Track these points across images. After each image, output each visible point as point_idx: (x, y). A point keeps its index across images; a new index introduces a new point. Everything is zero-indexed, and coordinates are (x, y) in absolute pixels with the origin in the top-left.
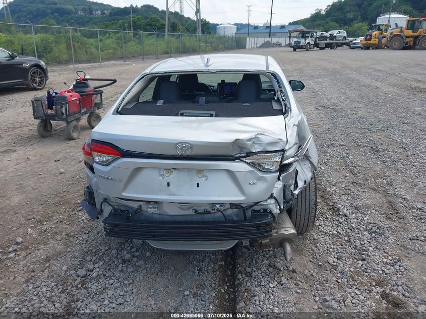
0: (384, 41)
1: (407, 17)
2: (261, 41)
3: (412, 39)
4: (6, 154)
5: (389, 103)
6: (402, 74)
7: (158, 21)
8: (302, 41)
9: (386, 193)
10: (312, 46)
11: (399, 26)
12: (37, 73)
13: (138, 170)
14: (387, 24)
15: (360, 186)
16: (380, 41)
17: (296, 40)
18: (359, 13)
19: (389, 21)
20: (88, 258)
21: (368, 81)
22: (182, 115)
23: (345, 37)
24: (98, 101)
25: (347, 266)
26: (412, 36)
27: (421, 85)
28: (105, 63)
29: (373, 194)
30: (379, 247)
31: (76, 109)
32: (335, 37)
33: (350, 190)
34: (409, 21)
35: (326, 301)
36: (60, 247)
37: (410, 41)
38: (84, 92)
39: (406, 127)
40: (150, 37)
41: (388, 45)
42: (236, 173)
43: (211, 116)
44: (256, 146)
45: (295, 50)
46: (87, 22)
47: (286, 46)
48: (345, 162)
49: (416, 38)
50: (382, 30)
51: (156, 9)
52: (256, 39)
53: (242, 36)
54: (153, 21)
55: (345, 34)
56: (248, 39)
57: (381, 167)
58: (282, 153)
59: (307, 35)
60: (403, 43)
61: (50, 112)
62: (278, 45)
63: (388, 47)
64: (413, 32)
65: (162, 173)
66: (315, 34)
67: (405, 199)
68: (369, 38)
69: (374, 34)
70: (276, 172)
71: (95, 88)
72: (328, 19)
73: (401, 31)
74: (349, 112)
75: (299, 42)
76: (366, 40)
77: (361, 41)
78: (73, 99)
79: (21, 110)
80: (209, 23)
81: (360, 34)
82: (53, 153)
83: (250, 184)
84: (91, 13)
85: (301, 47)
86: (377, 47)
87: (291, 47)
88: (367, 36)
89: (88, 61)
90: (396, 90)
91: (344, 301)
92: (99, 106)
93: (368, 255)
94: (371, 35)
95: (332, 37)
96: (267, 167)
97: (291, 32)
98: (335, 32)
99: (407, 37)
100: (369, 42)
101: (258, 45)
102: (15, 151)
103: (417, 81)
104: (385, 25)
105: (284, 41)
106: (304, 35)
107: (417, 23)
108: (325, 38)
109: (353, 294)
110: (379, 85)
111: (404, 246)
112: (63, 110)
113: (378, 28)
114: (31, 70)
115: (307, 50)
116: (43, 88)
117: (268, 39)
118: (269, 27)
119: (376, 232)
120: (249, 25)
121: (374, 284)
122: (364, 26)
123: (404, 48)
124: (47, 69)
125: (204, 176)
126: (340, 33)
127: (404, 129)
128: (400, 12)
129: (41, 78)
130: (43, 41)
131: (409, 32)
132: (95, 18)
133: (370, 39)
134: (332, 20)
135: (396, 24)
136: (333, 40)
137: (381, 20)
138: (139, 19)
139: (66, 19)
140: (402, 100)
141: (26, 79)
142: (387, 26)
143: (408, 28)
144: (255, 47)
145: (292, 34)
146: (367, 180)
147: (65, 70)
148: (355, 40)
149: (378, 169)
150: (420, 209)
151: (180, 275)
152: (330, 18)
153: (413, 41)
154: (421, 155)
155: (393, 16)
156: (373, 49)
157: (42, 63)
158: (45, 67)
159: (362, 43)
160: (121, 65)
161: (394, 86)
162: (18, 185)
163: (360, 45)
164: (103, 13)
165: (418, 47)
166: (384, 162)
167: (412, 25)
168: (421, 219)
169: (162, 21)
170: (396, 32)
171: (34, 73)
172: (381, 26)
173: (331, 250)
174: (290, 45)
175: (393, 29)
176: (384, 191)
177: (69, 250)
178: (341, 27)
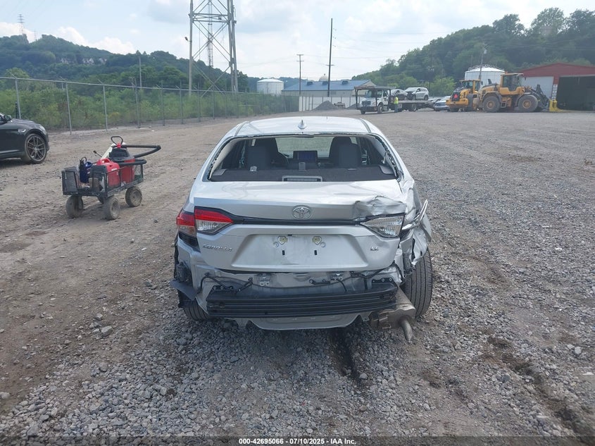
0: (475, 101)
1: (502, 72)
2: (318, 101)
3: (509, 99)
4: (34, 237)
5: (486, 174)
6: (500, 141)
7: (176, 73)
8: (373, 101)
9: (487, 261)
10: (385, 108)
11: (493, 82)
12: (36, 141)
13: (251, 237)
14: (477, 79)
15: (460, 255)
16: (470, 101)
17: (364, 99)
18: (442, 65)
19: (480, 77)
20: (183, 329)
21: (460, 149)
22: (286, 180)
23: (427, 96)
24: (138, 173)
25: (454, 321)
26: (509, 96)
27: (521, 153)
28: (112, 129)
29: (474, 262)
30: (483, 305)
31: (115, 182)
32: (415, 95)
33: (450, 260)
34: (504, 76)
35: (437, 347)
36: (147, 322)
37: (508, 101)
38: (123, 162)
39: (505, 198)
40: (167, 95)
41: (480, 106)
42: (357, 238)
43: (319, 180)
44: (376, 209)
45: (363, 113)
46: (74, 74)
47: (351, 108)
48: (442, 235)
49: (514, 97)
50: (471, 87)
51: (173, 57)
52: (311, 98)
53: (292, 94)
54: (169, 74)
55: (427, 93)
56: (301, 98)
57: (481, 238)
58: (402, 217)
59: (379, 93)
60: (499, 105)
61: (83, 185)
62: (341, 106)
63: (481, 110)
64: (510, 90)
65: (276, 240)
66: (389, 91)
67: (507, 265)
68: (456, 97)
69: (462, 92)
70: (396, 237)
71: (136, 157)
72: (403, 72)
73: (496, 89)
74: (440, 184)
75: (369, 103)
76: (453, 99)
77: (447, 101)
78: (112, 170)
79: (25, 188)
80: (247, 77)
81: (445, 92)
82: (93, 234)
83: (372, 250)
84: (80, 61)
85: (372, 109)
86: (468, 109)
87: (358, 109)
88: (454, 95)
89: (89, 127)
90: (494, 159)
91: (454, 346)
92: (139, 179)
93: (473, 312)
94: (459, 94)
95: (410, 96)
96: (387, 232)
97: (357, 89)
98: (413, 90)
99: (504, 96)
100: (457, 103)
101: (315, 107)
102: (44, 233)
103: (517, 148)
104: (476, 81)
105: (348, 101)
106: (374, 93)
107: (514, 79)
108: (401, 97)
109: (462, 341)
110: (473, 153)
111: (507, 304)
112: (102, 183)
113: (467, 85)
114: (29, 137)
115: (379, 113)
116: (43, 160)
117: (326, 99)
118: (327, 83)
119: (479, 293)
120: (300, 80)
121: (481, 333)
122: (449, 82)
123: (501, 110)
124: (47, 135)
125: (321, 243)
126: (421, 91)
127: (503, 200)
128: (492, 65)
129: (40, 147)
130: (25, 99)
131: (506, 91)
132: (85, 68)
133: (458, 99)
134: (408, 74)
135: (489, 80)
136: (411, 99)
137: (470, 75)
138: (149, 71)
139: (43, 70)
140: (500, 170)
141: (22, 149)
142: (479, 83)
143: (503, 85)
144: (311, 109)
145: (360, 93)
146: (467, 250)
147: (59, 138)
148: (440, 100)
149: (478, 240)
150: (523, 273)
151: (287, 337)
152: (406, 71)
153: (510, 102)
154: (523, 225)
155: (484, 69)
156: (462, 111)
157: (42, 128)
158: (45, 133)
159: (448, 103)
160: (135, 131)
161: (490, 154)
162: (67, 267)
163: (446, 106)
164: (97, 62)
165: (517, 108)
166: (484, 233)
167: (508, 81)
168: (524, 281)
169: (182, 74)
170: (490, 90)
171: (31, 141)
172: (470, 83)
173: (437, 310)
174: (356, 106)
175: (486, 86)
176: (485, 260)
177: (157, 324)
178: (420, 83)
